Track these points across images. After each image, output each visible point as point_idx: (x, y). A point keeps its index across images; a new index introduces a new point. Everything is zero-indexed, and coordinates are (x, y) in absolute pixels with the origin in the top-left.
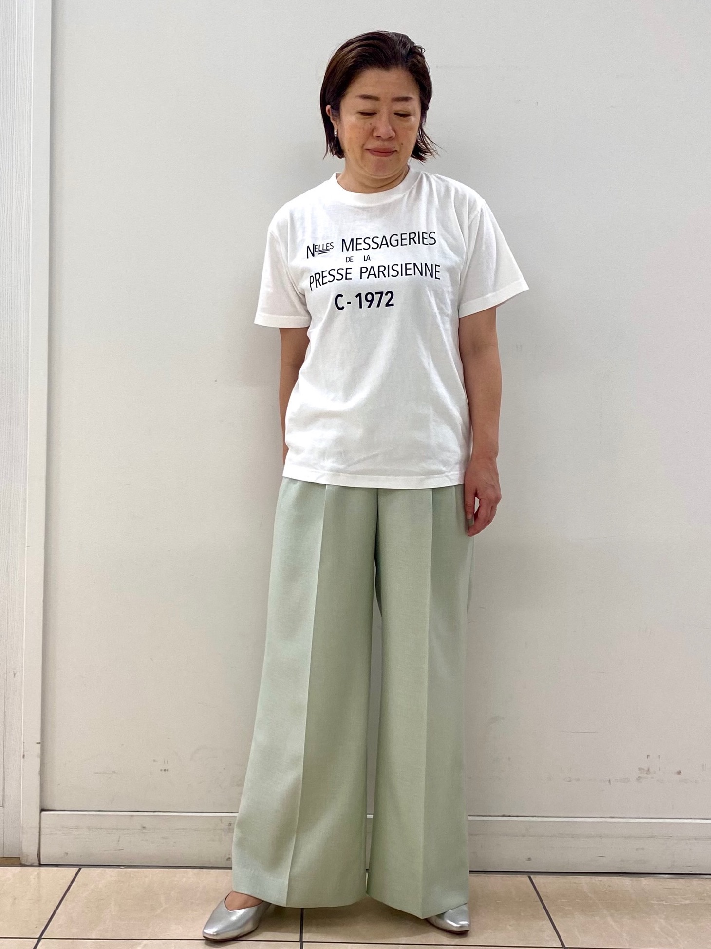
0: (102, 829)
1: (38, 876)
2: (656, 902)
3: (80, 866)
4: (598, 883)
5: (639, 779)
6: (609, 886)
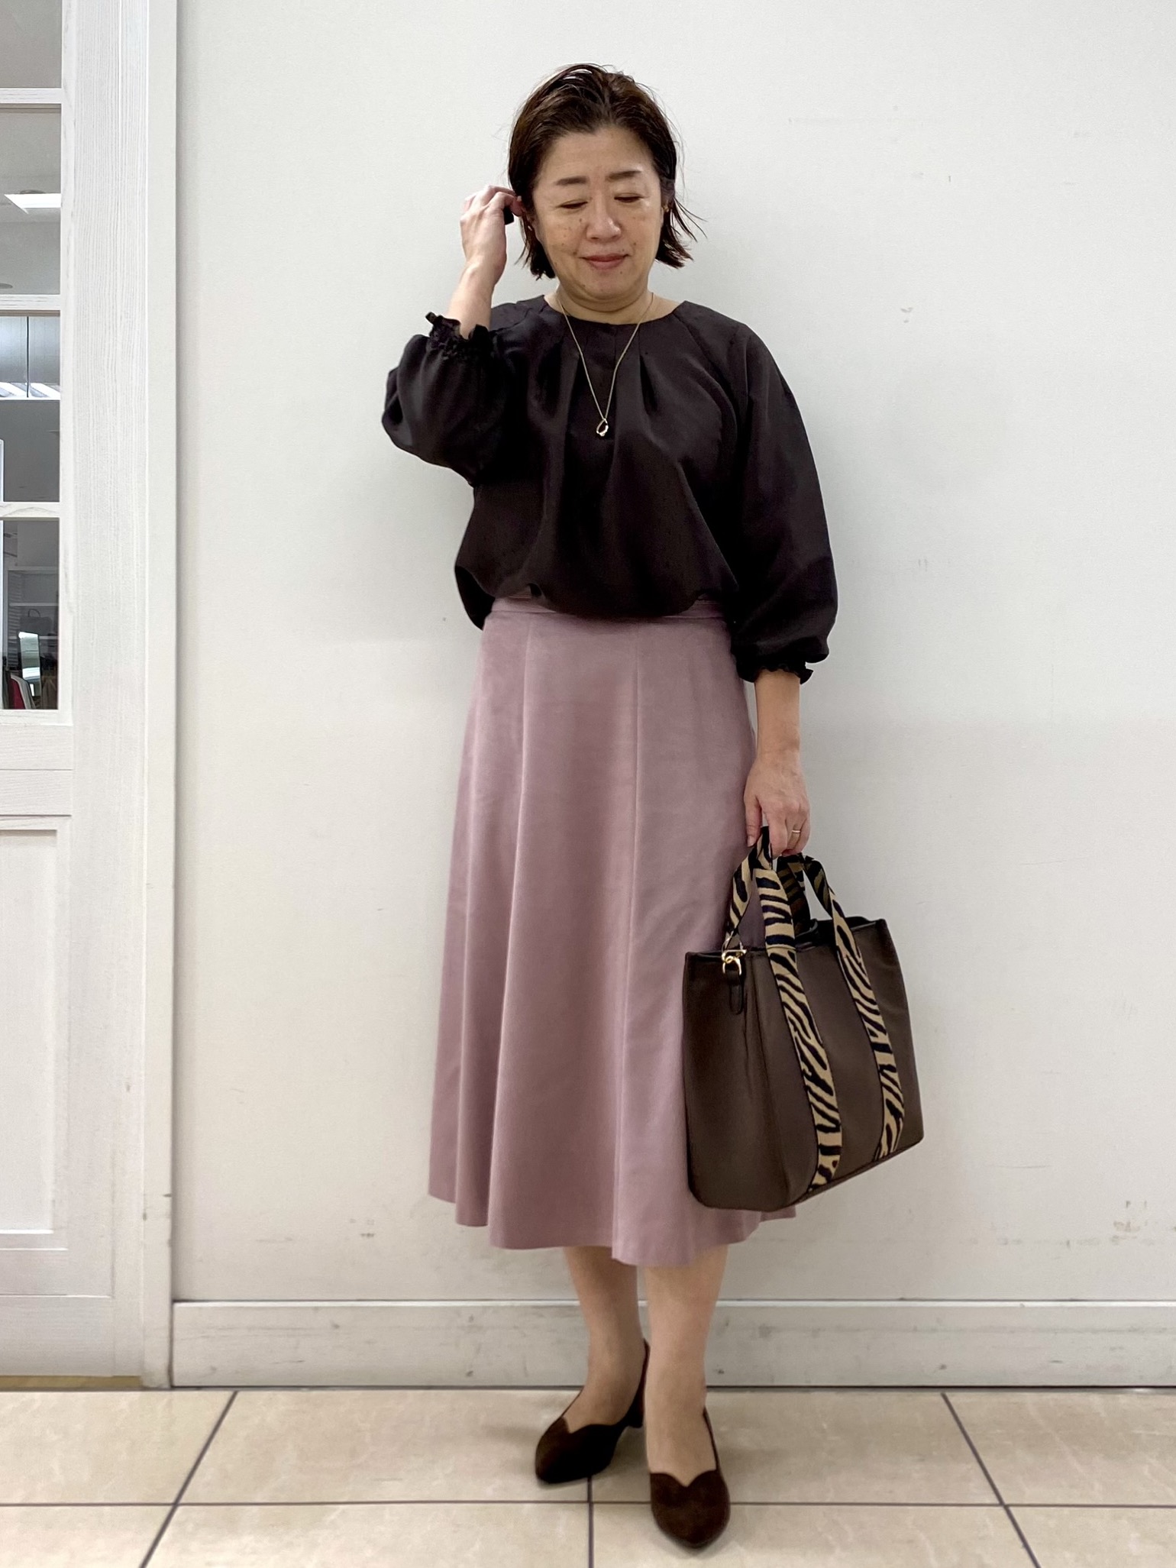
0: (269, 1329)
1: (169, 1405)
3: (236, 1389)
4: (1051, 1404)
5: (1115, 1239)
6: (1069, 1407)
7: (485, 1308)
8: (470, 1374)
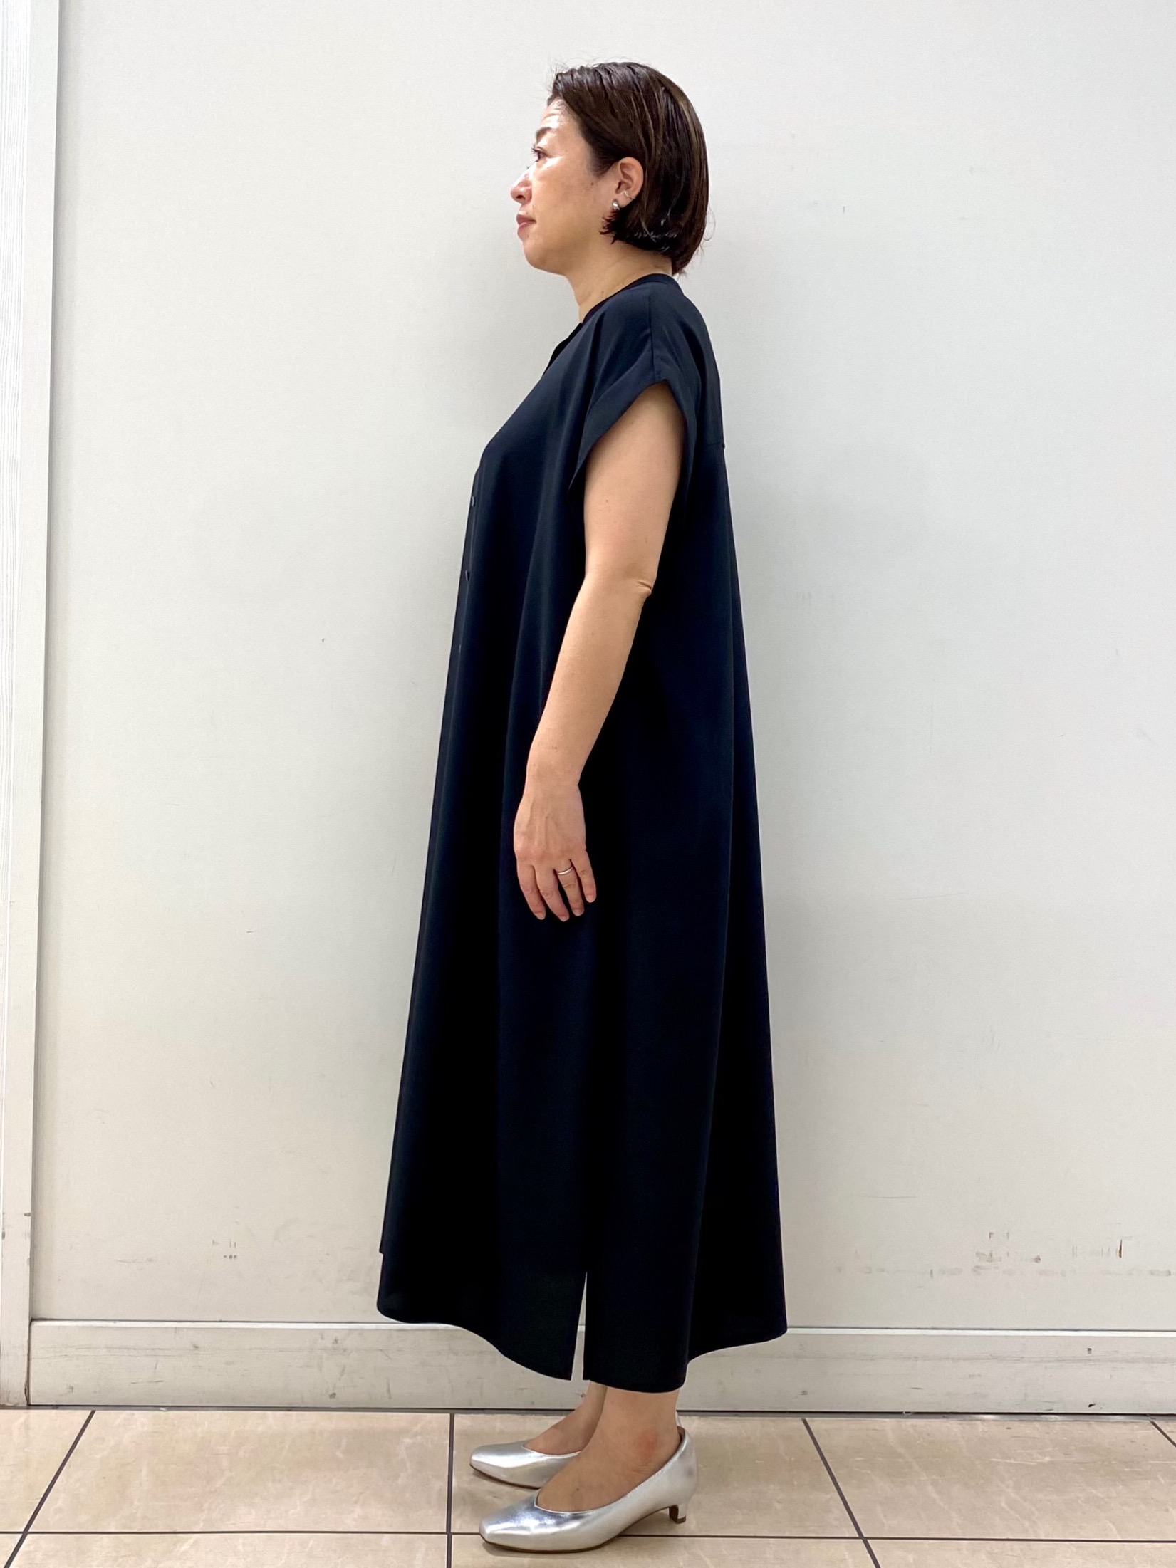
0: (129, 1349)
1: (26, 1426)
2: (1000, 1460)
3: (94, 1408)
4: (911, 1431)
5: (977, 1269)
6: (928, 1434)
7: (350, 1330)
8: (333, 1395)
